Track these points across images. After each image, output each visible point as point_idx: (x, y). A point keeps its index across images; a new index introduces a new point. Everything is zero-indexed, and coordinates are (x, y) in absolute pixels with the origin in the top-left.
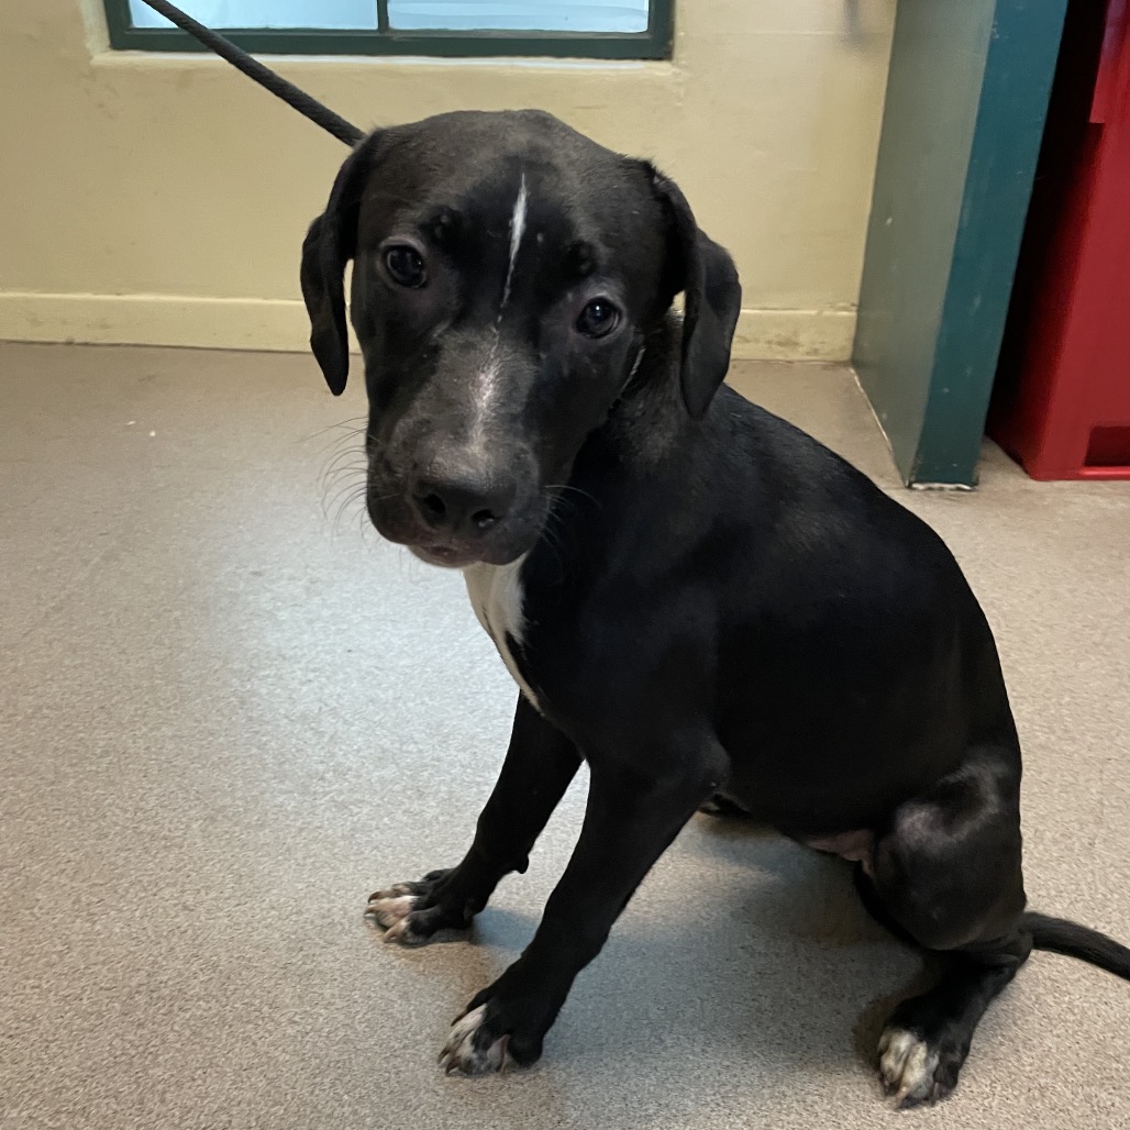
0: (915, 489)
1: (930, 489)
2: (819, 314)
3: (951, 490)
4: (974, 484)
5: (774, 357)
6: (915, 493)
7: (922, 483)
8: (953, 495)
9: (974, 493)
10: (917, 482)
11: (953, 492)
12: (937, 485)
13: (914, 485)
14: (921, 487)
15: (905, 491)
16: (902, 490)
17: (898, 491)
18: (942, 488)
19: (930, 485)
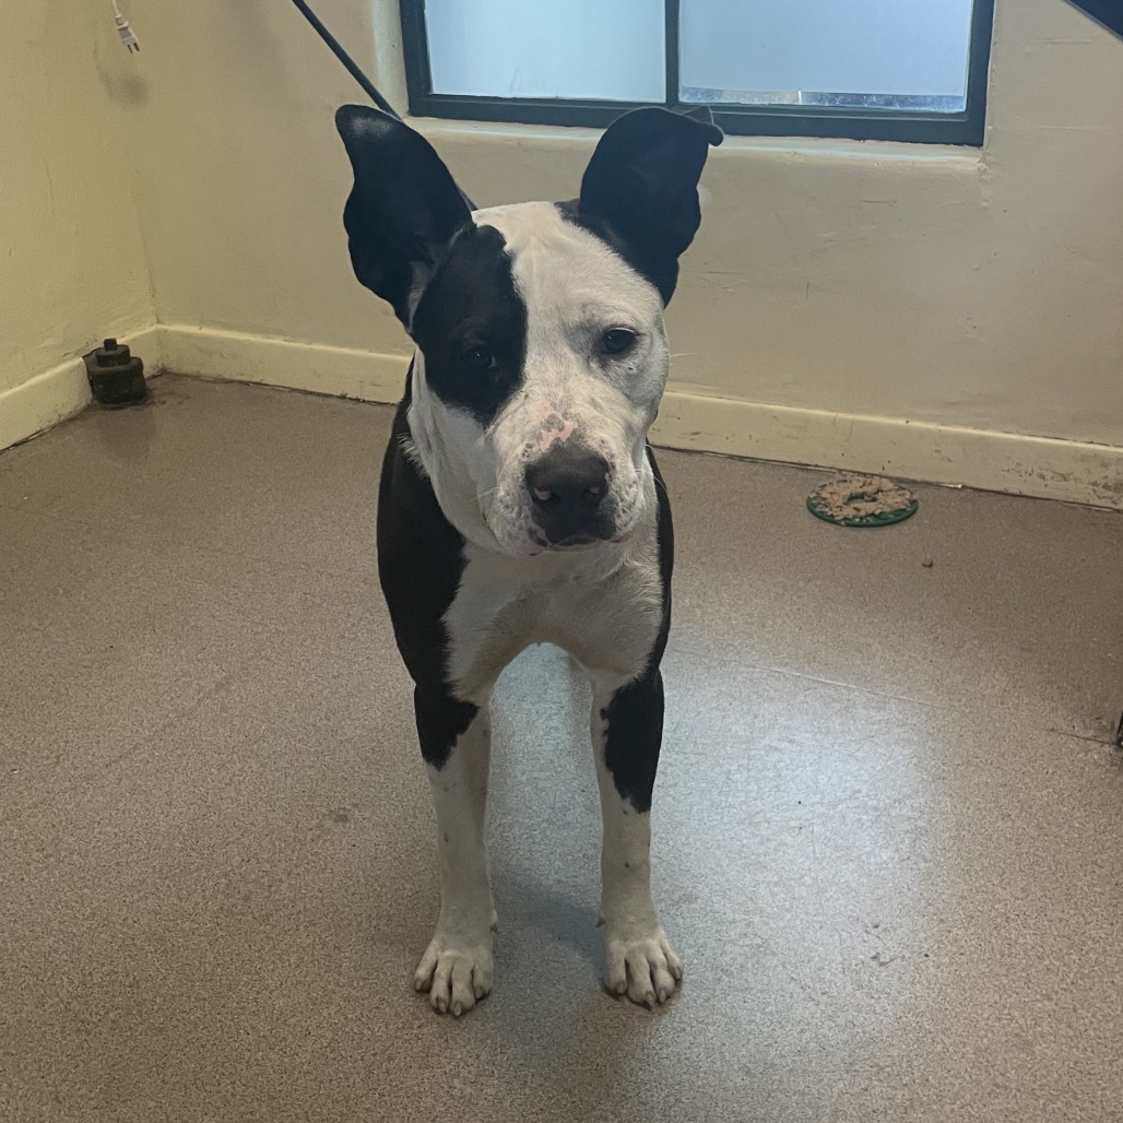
5: (1098, 502)
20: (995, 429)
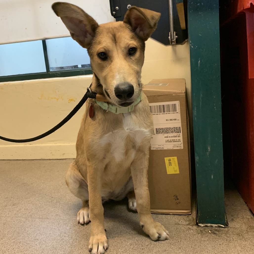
0: (199, 226)
1: (207, 226)
3: (216, 227)
4: (226, 225)
6: (200, 228)
7: (202, 224)
8: (216, 230)
9: (226, 229)
10: (200, 223)
11: (216, 228)
12: (209, 225)
13: (199, 224)
14: (202, 225)
15: (195, 227)
16: (194, 226)
17: (193, 227)
18: (212, 226)
19: (206, 225)
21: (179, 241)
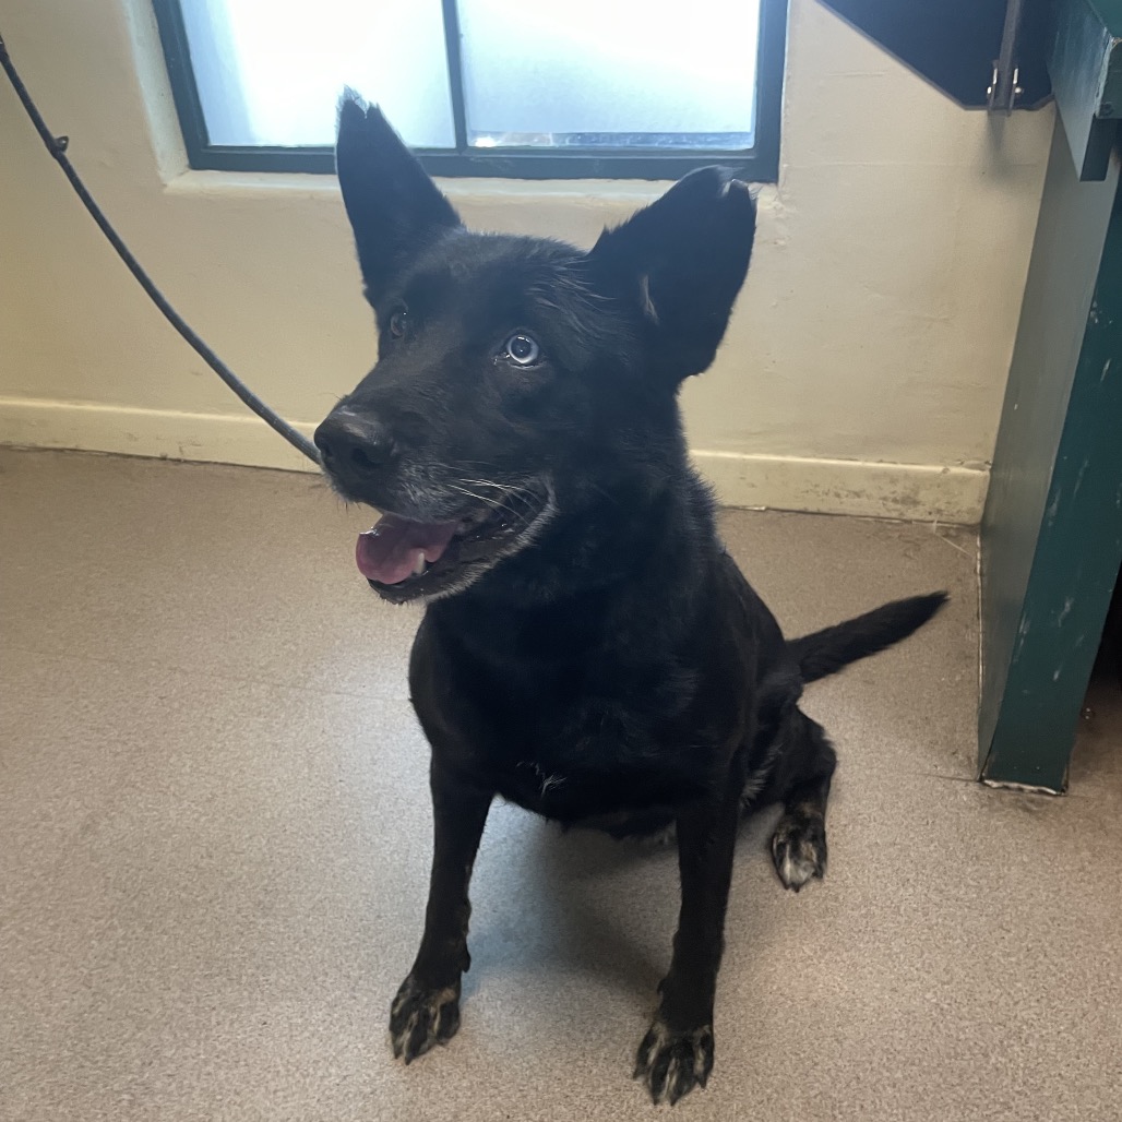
0: (985, 785)
1: (1007, 788)
2: (944, 472)
3: (1032, 792)
4: (1062, 789)
5: (887, 515)
6: (987, 792)
7: (996, 780)
8: (1032, 801)
9: (1060, 800)
10: (990, 778)
11: (1033, 796)
12: (1015, 785)
13: (986, 782)
14: (995, 785)
15: (974, 787)
16: (971, 784)
17: (967, 785)
18: (1021, 790)
19: (1006, 784)
20: (794, 454)
21: (930, 822)
